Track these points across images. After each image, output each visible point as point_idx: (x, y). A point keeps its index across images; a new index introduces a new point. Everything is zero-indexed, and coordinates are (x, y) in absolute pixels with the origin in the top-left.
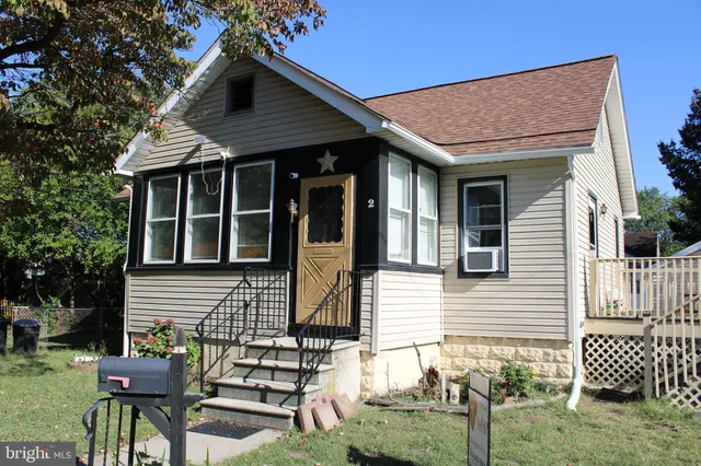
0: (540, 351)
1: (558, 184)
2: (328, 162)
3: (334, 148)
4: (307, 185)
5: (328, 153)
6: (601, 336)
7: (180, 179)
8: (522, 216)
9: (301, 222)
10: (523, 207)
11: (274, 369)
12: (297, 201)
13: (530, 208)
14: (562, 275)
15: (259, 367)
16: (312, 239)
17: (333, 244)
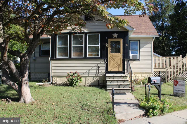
0: (146, 75)
1: (150, 42)
2: (115, 35)
3: (117, 32)
4: (110, 40)
5: (115, 33)
6: (156, 72)
7: (68, 36)
8: (143, 48)
9: (109, 49)
10: (143, 47)
11: (117, 81)
12: (108, 44)
13: (144, 47)
14: (151, 60)
15: (114, 80)
16: (111, 52)
17: (118, 54)
